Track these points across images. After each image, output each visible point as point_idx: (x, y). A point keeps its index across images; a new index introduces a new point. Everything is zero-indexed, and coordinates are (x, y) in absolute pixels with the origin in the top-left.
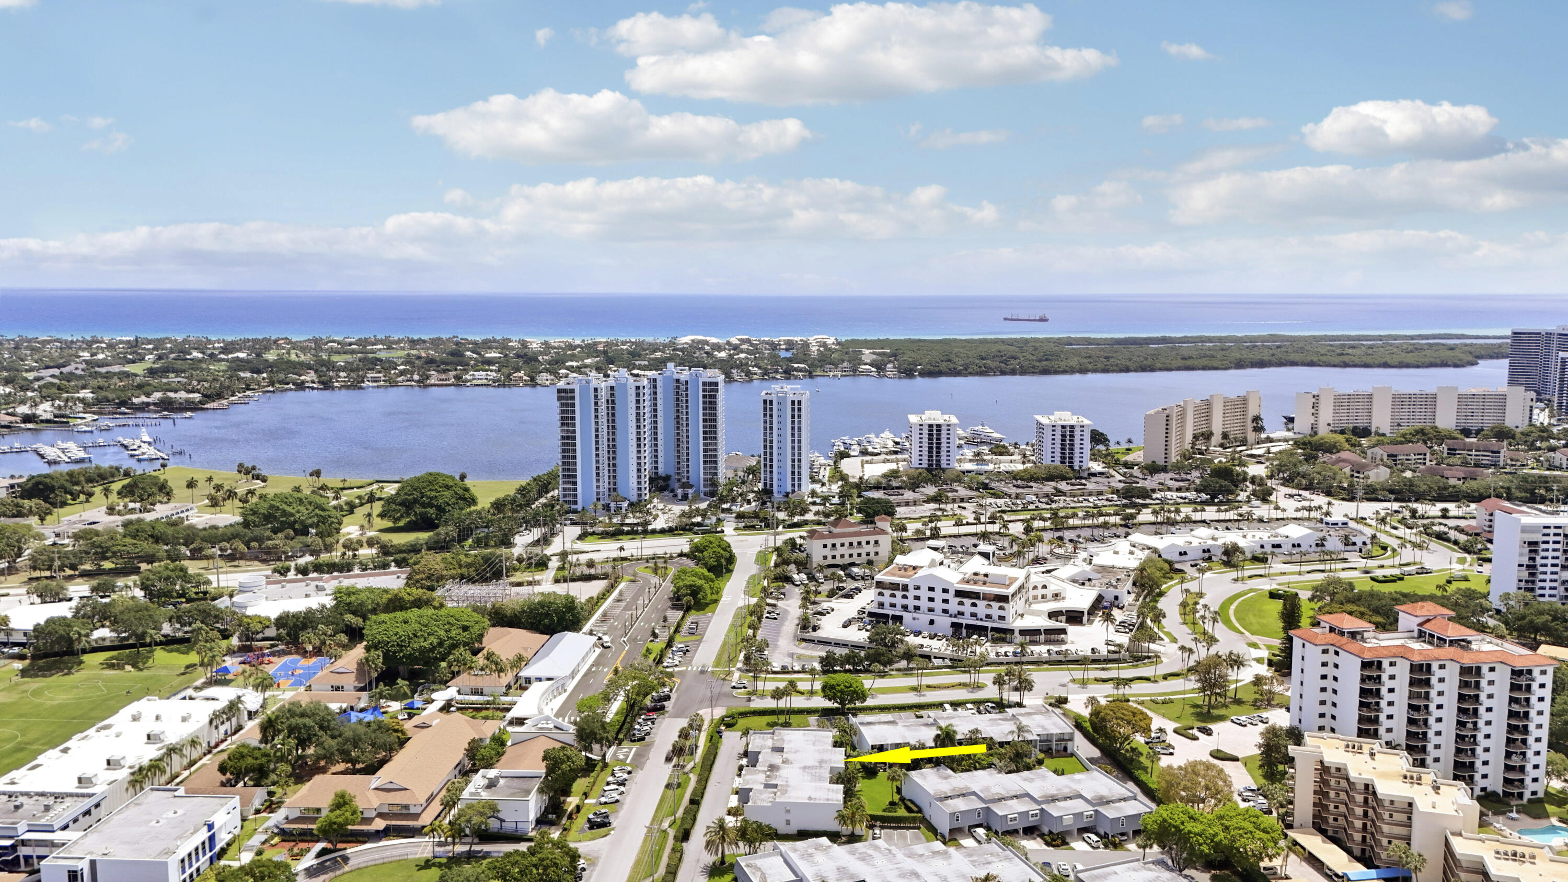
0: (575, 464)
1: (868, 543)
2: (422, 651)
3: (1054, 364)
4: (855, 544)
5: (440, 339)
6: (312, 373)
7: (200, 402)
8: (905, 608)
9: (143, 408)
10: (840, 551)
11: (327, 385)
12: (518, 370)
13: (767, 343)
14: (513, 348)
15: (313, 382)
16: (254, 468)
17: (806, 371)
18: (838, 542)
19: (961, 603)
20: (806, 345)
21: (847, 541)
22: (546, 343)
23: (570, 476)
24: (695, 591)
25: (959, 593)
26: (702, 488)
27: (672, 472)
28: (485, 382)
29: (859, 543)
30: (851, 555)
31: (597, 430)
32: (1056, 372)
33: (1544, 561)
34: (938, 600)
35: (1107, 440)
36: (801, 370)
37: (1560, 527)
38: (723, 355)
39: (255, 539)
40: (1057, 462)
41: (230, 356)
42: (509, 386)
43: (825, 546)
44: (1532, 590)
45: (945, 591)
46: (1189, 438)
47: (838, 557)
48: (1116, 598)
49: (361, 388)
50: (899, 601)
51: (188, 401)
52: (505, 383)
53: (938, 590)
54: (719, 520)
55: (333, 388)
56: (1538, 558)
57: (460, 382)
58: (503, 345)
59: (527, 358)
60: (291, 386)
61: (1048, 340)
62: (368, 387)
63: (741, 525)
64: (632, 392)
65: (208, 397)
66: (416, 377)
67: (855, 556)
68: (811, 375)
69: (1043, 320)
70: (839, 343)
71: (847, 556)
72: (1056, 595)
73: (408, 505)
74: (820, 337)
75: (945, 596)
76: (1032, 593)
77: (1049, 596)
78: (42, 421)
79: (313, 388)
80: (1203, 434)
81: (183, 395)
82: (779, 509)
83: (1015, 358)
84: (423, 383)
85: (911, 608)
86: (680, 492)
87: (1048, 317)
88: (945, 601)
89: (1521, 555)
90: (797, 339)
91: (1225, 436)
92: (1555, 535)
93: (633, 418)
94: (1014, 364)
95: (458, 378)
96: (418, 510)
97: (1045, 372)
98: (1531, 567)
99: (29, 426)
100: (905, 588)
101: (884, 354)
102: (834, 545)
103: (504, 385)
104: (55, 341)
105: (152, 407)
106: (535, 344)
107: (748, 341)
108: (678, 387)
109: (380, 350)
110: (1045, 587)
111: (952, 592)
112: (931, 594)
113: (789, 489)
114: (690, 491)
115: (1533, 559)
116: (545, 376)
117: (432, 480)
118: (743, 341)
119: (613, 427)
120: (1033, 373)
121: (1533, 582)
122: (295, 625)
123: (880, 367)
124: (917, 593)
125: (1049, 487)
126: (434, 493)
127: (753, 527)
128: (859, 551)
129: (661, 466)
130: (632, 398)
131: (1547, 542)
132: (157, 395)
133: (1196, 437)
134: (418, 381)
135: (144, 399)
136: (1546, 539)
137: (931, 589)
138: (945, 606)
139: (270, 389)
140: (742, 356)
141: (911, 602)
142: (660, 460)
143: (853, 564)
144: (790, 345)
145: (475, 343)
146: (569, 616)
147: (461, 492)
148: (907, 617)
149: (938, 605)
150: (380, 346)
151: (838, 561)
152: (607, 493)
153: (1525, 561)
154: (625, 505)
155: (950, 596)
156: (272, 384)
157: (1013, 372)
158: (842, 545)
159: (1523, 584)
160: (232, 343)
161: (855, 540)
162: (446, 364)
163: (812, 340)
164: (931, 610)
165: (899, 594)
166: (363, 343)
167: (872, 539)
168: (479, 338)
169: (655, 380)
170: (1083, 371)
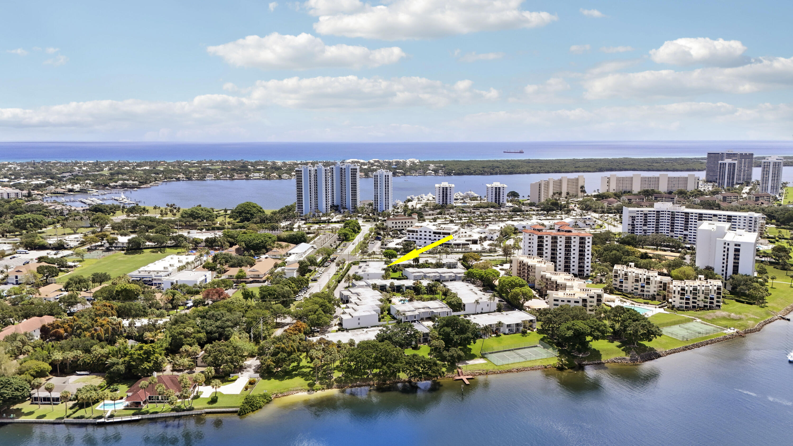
0: (302, 198)
1: (408, 222)
2: (257, 244)
3: (515, 170)
4: (404, 222)
5: (235, 161)
6: (182, 175)
7: (139, 185)
8: (417, 238)
9: (115, 187)
10: (398, 225)
11: (189, 179)
12: (274, 173)
13: (387, 162)
14: (269, 165)
15: (183, 178)
16: (174, 205)
17: (402, 173)
18: (397, 221)
19: (435, 236)
20: (405, 163)
21: (401, 221)
22: (284, 163)
23: (300, 206)
24: (345, 235)
25: (435, 233)
26: (351, 210)
27: (339, 204)
28: (259, 178)
29: (405, 222)
30: (402, 227)
31: (310, 186)
32: (516, 173)
33: (637, 223)
34: (428, 235)
35: (519, 195)
36: (400, 173)
37: (642, 211)
38: (366, 167)
39: (187, 221)
40: (494, 201)
41: (142, 168)
42: (270, 179)
43: (393, 223)
44: (634, 233)
45: (430, 232)
46: (551, 193)
47: (398, 227)
48: (492, 237)
49: (205, 180)
50: (415, 236)
51: (133, 184)
52: (268, 178)
53: (428, 232)
54: (357, 219)
55: (192, 180)
56: (635, 222)
57: (248, 178)
58: (265, 164)
59: (276, 168)
60: (174, 179)
61: (519, 161)
62: (208, 180)
63: (365, 220)
64: (324, 172)
65: (141, 183)
66: (228, 176)
67: (404, 227)
68: (404, 175)
69: (521, 152)
70: (420, 162)
71: (401, 227)
72: (470, 236)
73: (240, 213)
74: (411, 160)
75: (430, 234)
76: (461, 234)
77: (467, 236)
78: (76, 192)
79: (183, 180)
80: (557, 193)
81: (131, 182)
82: (379, 216)
83: (498, 167)
84: (232, 178)
85: (419, 238)
86: (342, 210)
87: (523, 151)
88: (430, 236)
89: (629, 221)
90: (401, 160)
91: (568, 194)
92: (641, 214)
93: (324, 181)
94: (497, 170)
95: (247, 176)
96: (244, 215)
97: (511, 173)
98: (633, 225)
99: (71, 193)
100: (417, 232)
101: (440, 166)
102: (396, 223)
103: (267, 179)
104: (59, 163)
105: (118, 187)
106: (279, 163)
107: (378, 162)
108: (341, 171)
109: (208, 166)
110: (466, 232)
111: (432, 232)
112: (425, 234)
113: (384, 209)
114: (346, 210)
115: (633, 222)
116: (285, 175)
117: (248, 204)
118: (375, 161)
119: (317, 185)
120: (506, 174)
121: (634, 230)
122: (211, 241)
123: (436, 171)
124: (421, 233)
125: (486, 210)
126: (249, 209)
127: (369, 221)
128: (405, 225)
129: (335, 202)
130: (324, 174)
131: (638, 216)
132: (120, 182)
133: (554, 194)
134: (229, 177)
135: (114, 184)
136: (638, 215)
137: (425, 232)
138: (430, 237)
139: (165, 180)
140: (375, 167)
141: (419, 237)
142: (335, 199)
143: (403, 230)
144: (398, 163)
145: (252, 163)
146: (303, 239)
147: (259, 209)
148: (417, 241)
149: (428, 237)
150: (208, 164)
151: (398, 228)
152: (314, 210)
153: (631, 223)
154: (321, 214)
155: (431, 234)
156: (166, 178)
157: (496, 174)
158: (399, 223)
159: (630, 231)
160: (140, 163)
161: (404, 221)
162: (240, 171)
163: (408, 161)
164: (425, 239)
165: (415, 234)
166: (200, 163)
167: (410, 221)
168: (253, 161)
169: (332, 168)
170: (528, 173)
